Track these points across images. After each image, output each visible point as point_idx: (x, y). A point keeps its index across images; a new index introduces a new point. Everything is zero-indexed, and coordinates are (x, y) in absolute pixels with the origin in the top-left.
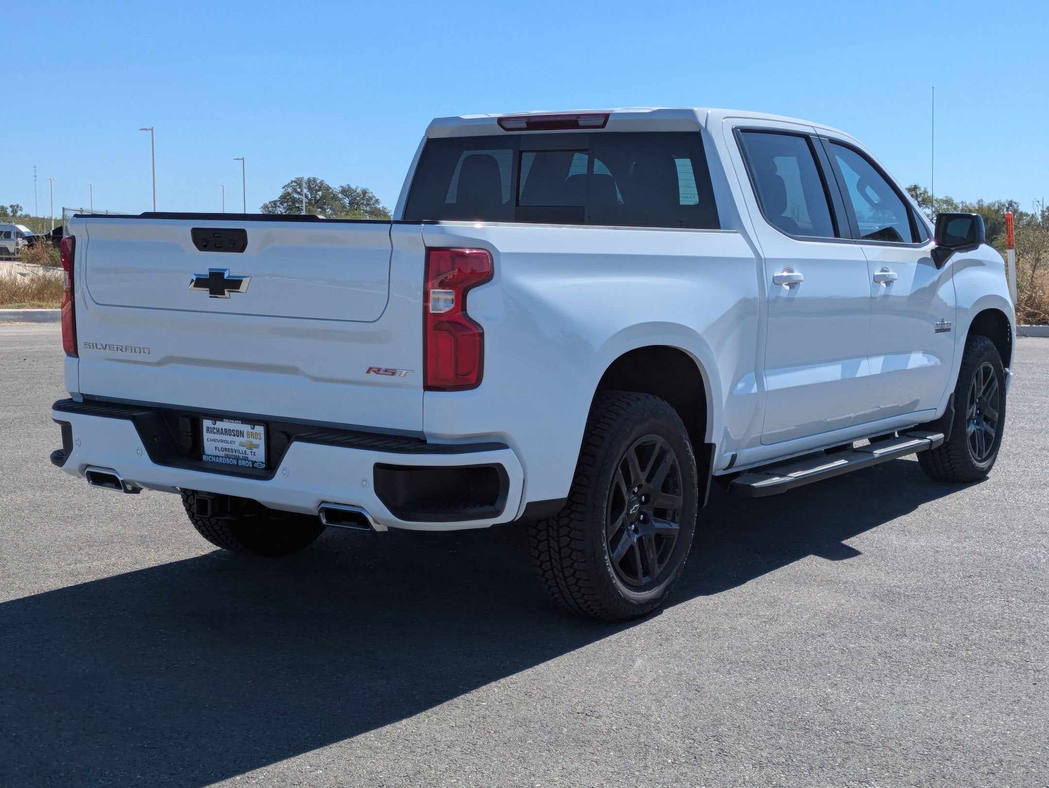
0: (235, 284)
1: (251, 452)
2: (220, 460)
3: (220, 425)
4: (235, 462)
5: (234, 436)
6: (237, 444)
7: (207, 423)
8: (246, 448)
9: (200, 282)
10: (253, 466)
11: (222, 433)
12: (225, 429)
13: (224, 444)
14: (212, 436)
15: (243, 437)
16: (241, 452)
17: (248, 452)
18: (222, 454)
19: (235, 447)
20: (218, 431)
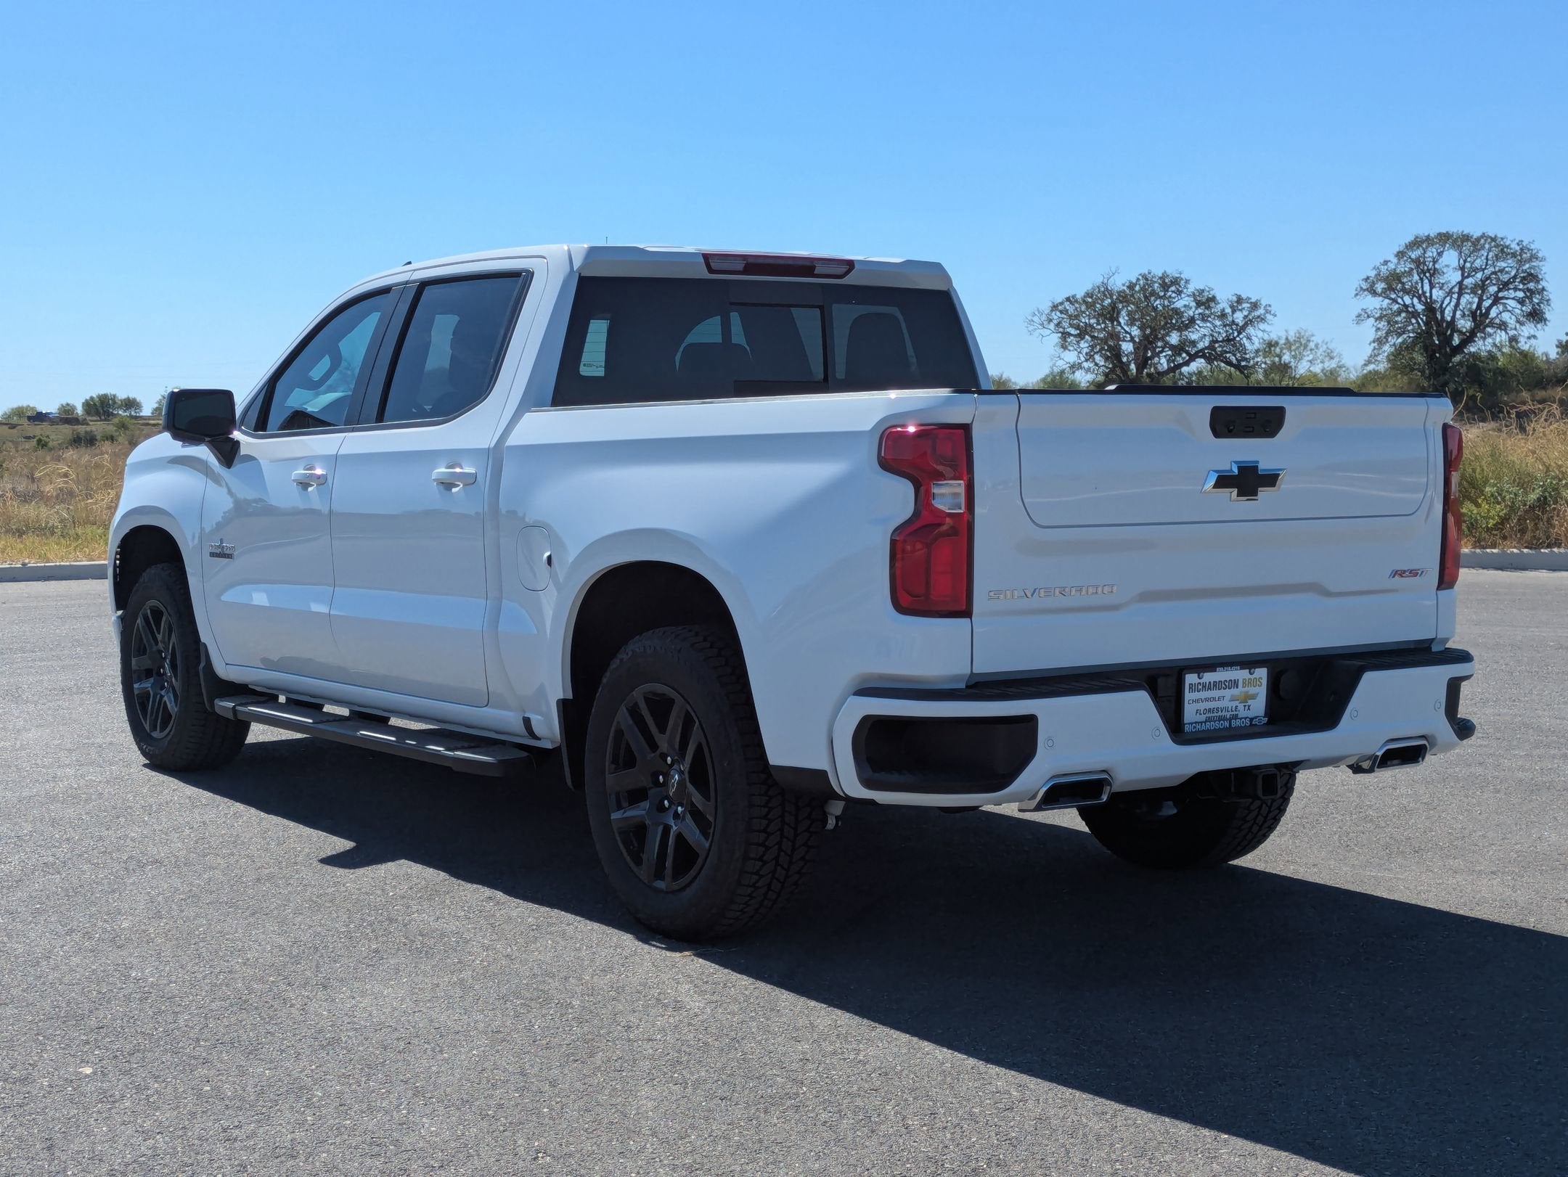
0: (1271, 479)
1: (1245, 706)
2: (1207, 726)
3: (1209, 677)
4: (1227, 724)
5: (1224, 689)
6: (1226, 701)
7: (1191, 678)
8: (1237, 702)
9: (1223, 481)
10: (1251, 723)
11: (1209, 688)
12: (1214, 682)
13: (1210, 703)
14: (1195, 695)
15: (1237, 687)
16: (1230, 709)
17: (1241, 707)
18: (1203, 718)
19: (1225, 703)
20: (1204, 686)
